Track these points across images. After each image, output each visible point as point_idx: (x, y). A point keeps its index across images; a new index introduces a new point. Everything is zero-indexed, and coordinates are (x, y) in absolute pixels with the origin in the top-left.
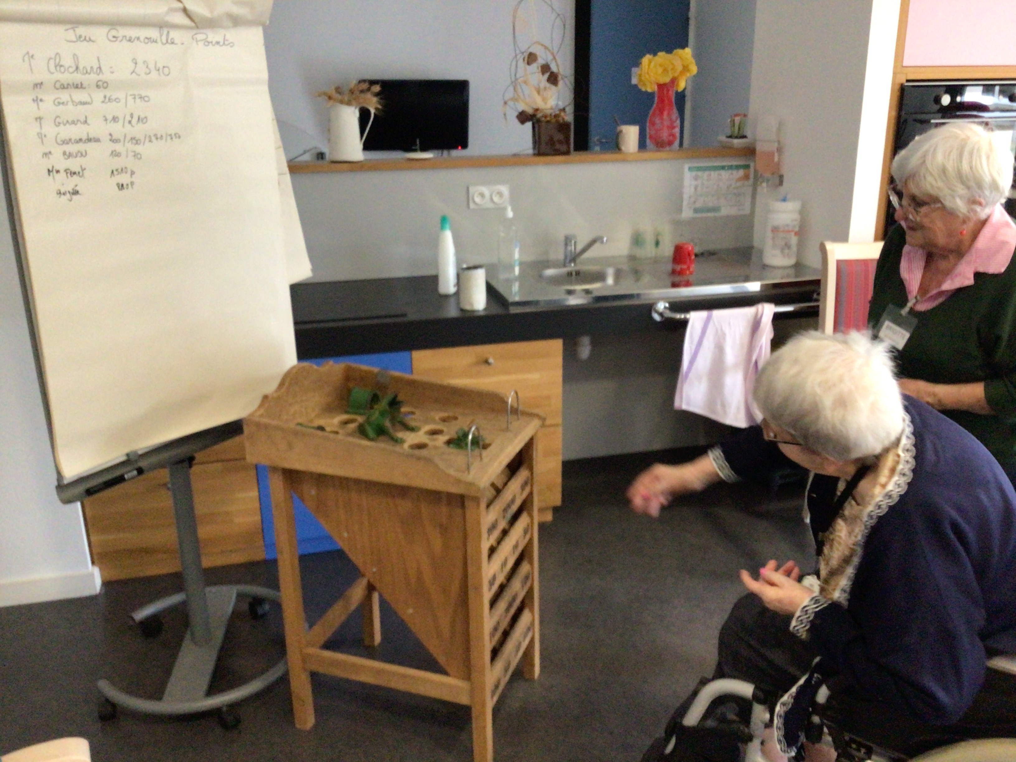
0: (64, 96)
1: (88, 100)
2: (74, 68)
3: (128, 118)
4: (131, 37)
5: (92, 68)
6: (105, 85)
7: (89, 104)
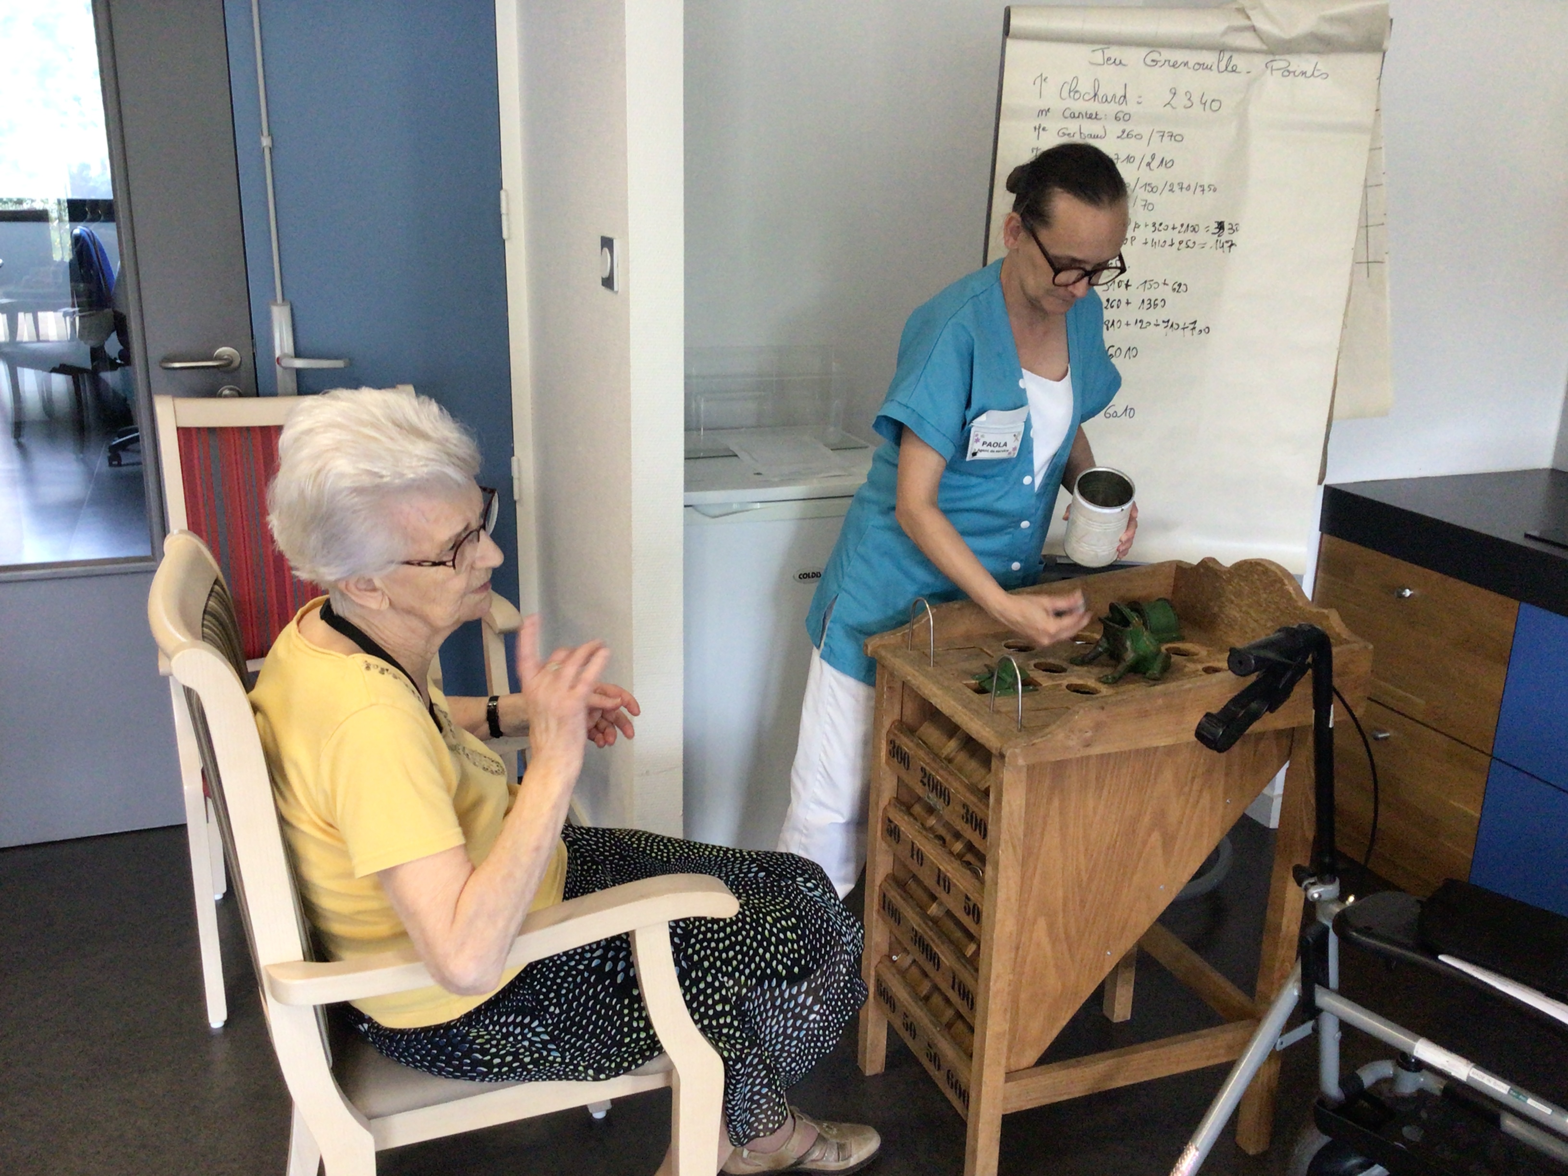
0: (1072, 126)
1: (1102, 133)
2: (1092, 94)
3: (1148, 159)
4: (1176, 62)
5: (1114, 96)
6: (1127, 117)
7: (1101, 137)
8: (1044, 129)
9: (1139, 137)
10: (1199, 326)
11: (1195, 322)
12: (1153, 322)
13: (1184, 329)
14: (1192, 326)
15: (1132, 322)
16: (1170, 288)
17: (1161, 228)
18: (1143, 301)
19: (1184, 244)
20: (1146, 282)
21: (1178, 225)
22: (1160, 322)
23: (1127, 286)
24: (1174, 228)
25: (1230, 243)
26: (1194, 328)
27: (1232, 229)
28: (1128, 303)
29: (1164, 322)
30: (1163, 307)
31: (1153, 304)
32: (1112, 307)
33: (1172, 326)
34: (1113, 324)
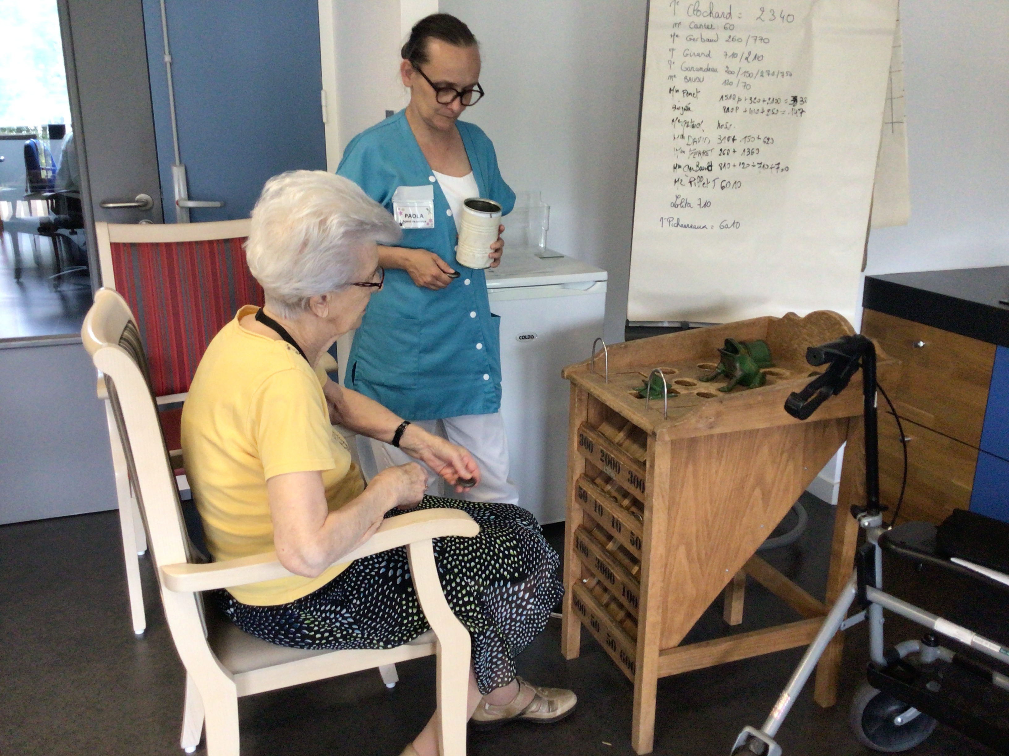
0: (696, 33)
1: (715, 38)
2: (709, 12)
3: (746, 55)
5: (723, 13)
6: (732, 27)
7: (715, 41)
8: (677, 36)
9: (740, 40)
10: (781, 167)
11: (779, 164)
12: (751, 164)
13: (771, 168)
14: (777, 167)
15: (737, 164)
16: (762, 141)
17: (755, 101)
18: (744, 150)
19: (771, 112)
20: (746, 137)
21: (767, 99)
22: (756, 164)
23: (734, 140)
24: (764, 101)
25: (801, 111)
26: (778, 168)
27: (802, 101)
28: (734, 152)
29: (758, 164)
30: (757, 154)
31: (751, 152)
32: (724, 154)
33: (764, 166)
34: (725, 166)
